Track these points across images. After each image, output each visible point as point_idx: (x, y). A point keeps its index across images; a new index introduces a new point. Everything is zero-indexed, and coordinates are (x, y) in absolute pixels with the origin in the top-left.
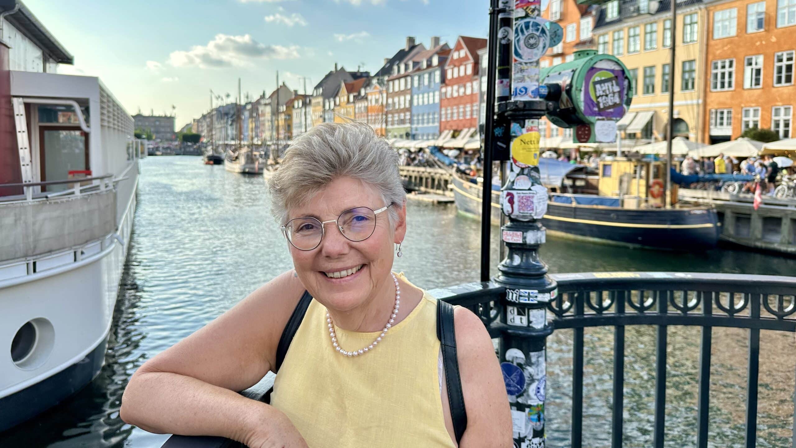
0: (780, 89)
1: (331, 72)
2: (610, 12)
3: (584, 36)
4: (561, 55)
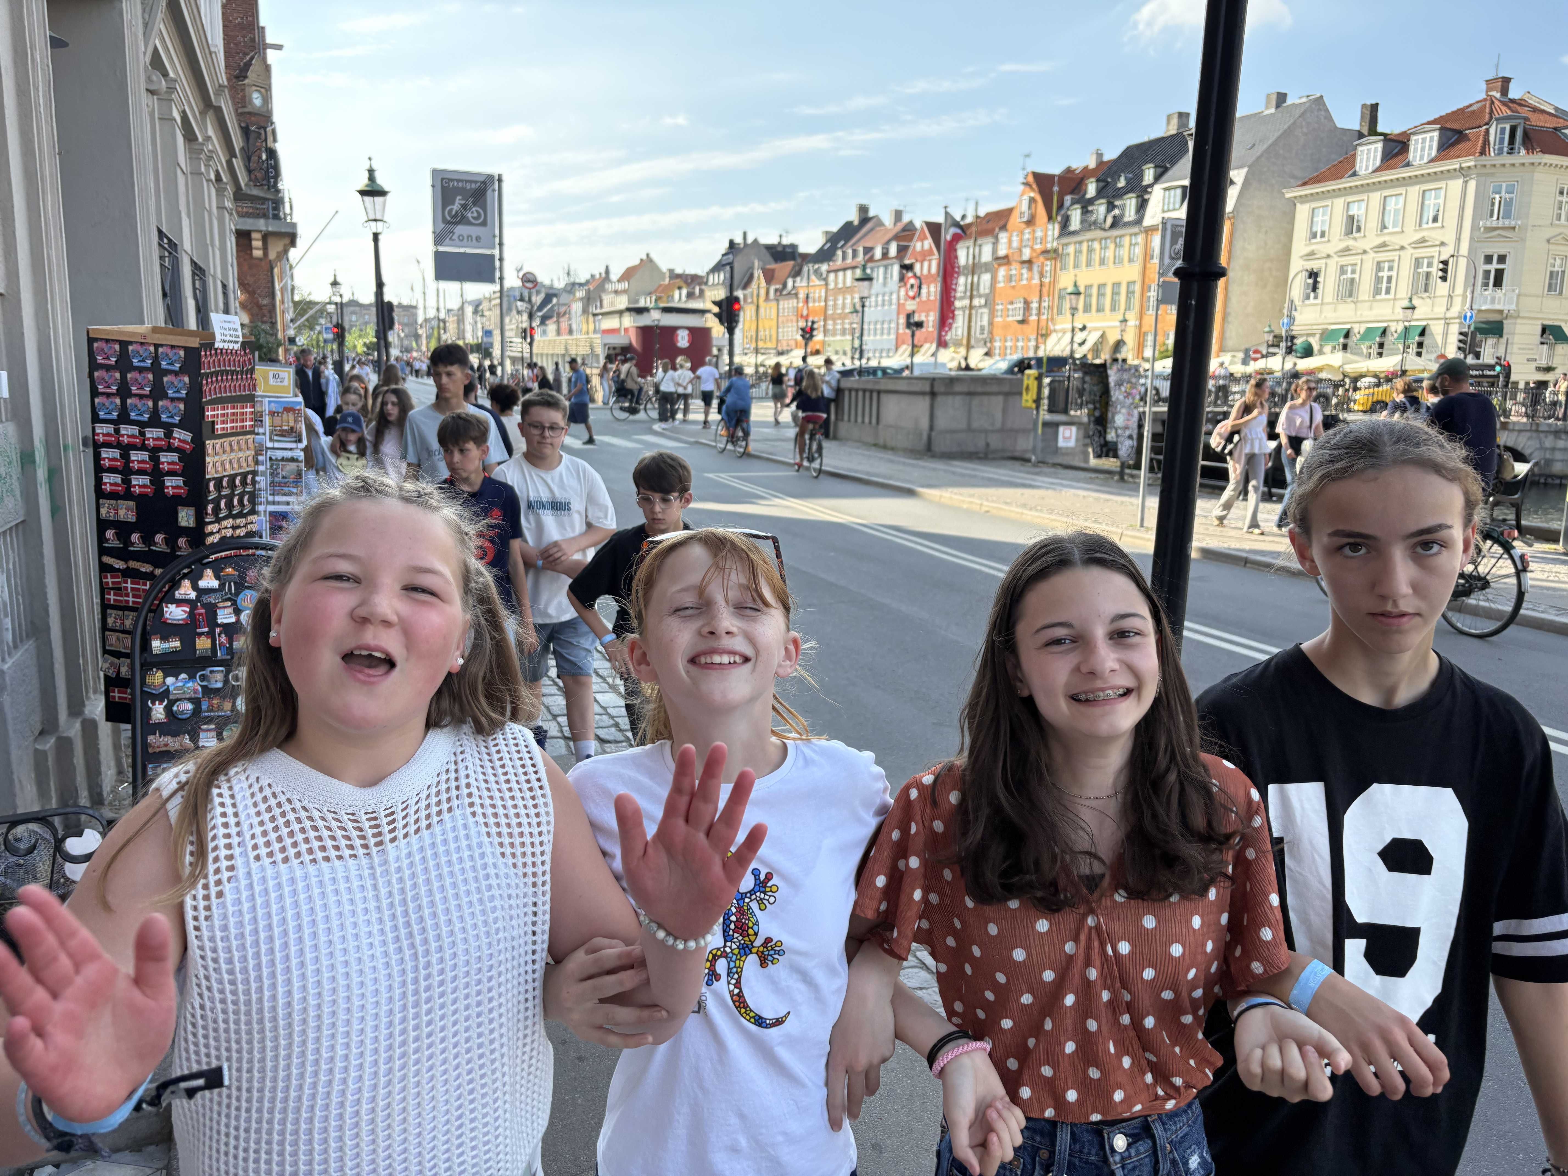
1: (736, 243)
2: (1074, 219)
3: (1051, 243)
4: (1029, 262)
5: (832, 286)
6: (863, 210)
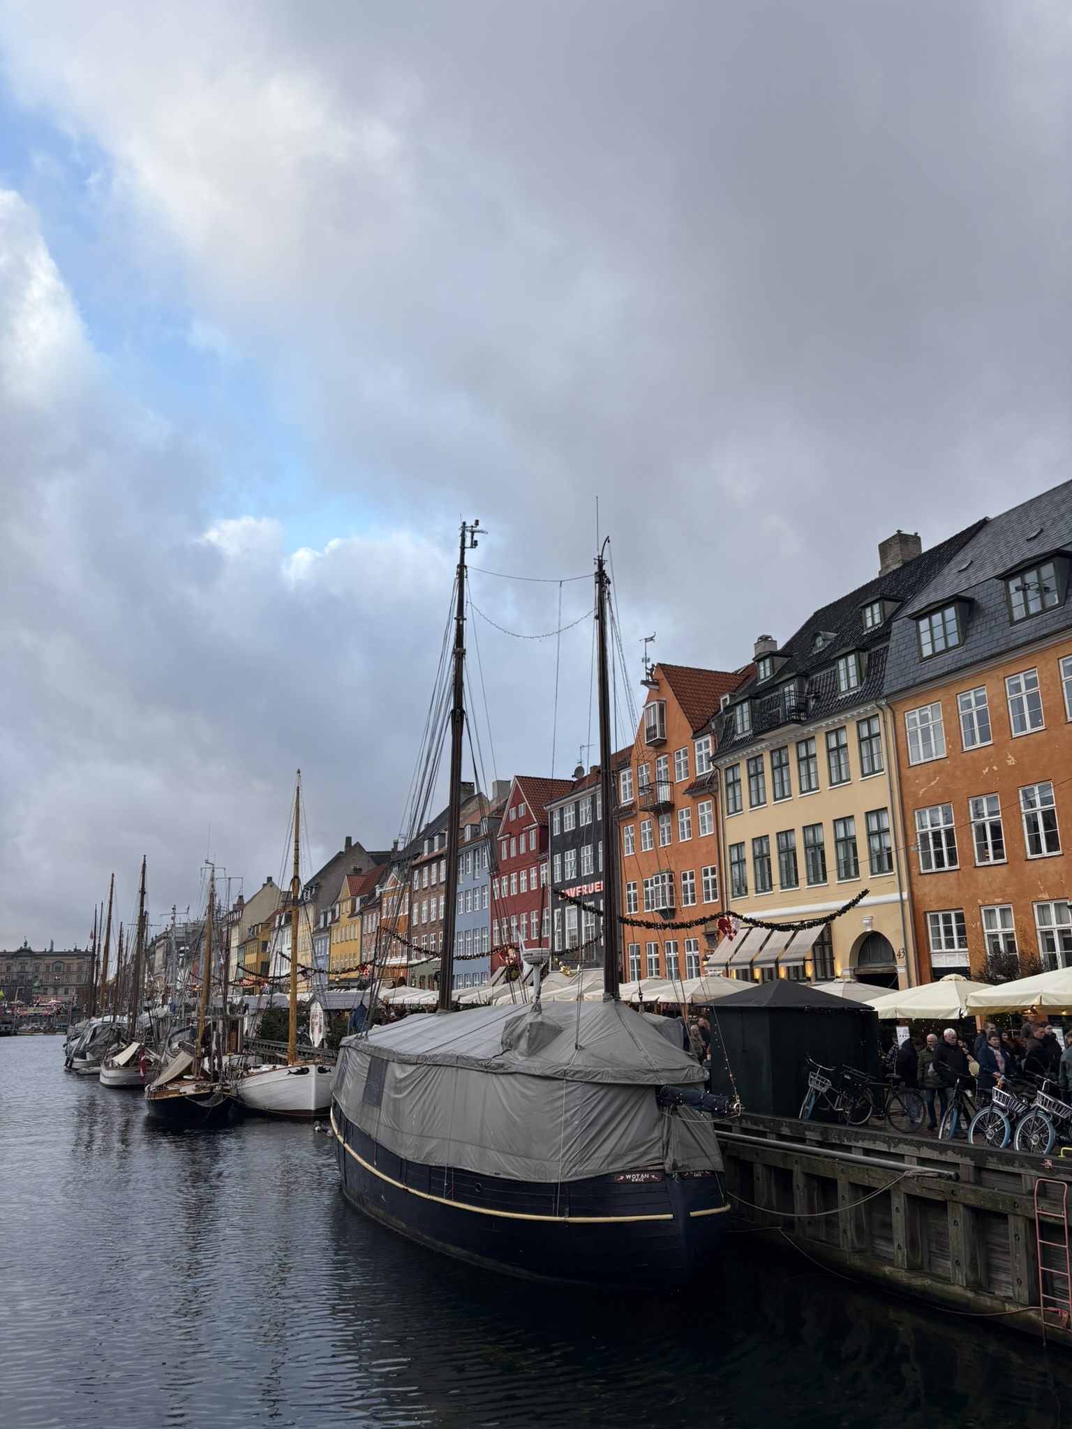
0: (1041, 863)
1: (341, 853)
2: (739, 721)
3: (704, 770)
4: (669, 808)
5: (416, 886)
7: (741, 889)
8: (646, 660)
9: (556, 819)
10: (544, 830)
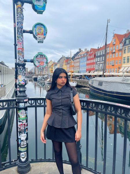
1: (62, 57)
2: (127, 42)
3: (120, 48)
4: (115, 53)
5: (75, 62)
6: (80, 49)
7: (124, 62)
8: (113, 33)
9: (97, 54)
10: (95, 55)
